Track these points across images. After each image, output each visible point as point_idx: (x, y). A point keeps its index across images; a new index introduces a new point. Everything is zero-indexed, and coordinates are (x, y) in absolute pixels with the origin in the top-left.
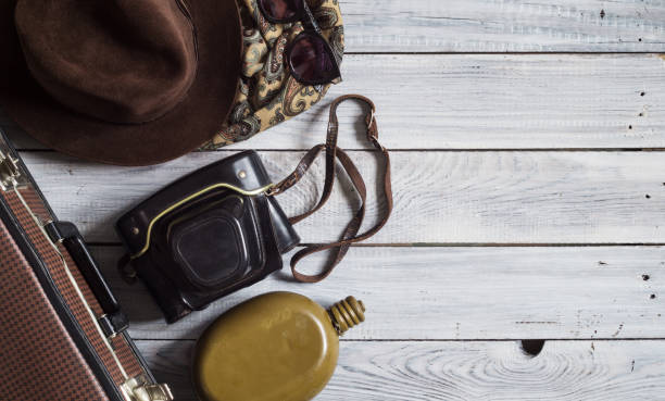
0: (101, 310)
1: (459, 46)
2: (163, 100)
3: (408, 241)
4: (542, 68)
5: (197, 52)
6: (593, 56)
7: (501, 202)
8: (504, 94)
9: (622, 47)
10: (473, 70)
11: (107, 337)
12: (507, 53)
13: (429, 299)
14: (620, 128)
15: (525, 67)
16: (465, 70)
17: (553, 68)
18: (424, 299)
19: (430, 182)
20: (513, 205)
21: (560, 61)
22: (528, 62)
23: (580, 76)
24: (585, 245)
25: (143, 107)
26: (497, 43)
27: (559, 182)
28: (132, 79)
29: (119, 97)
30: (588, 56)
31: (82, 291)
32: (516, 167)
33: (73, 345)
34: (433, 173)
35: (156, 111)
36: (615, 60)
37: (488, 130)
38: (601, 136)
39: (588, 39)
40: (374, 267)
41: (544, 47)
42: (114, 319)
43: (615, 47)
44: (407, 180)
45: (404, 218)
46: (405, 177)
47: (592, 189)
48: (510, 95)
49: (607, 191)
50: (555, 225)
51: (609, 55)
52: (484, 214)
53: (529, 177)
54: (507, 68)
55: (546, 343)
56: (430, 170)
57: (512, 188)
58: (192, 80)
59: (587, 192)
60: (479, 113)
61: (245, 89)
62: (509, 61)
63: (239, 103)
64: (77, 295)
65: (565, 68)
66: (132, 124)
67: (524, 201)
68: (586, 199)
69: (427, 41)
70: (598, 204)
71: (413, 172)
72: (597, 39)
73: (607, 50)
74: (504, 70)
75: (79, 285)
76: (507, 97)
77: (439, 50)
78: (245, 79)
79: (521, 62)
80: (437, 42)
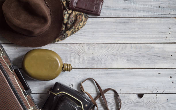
0: (24, 89)
1: (121, 15)
2: (42, 29)
3: (107, 67)
4: (143, 21)
5: (51, 17)
6: (157, 18)
7: (132, 57)
8: (133, 28)
9: (165, 16)
10: (124, 22)
11: (25, 96)
12: (134, 17)
13: (113, 83)
14: (164, 37)
15: (139, 21)
16: (123, 22)
17: (146, 21)
18: (111, 83)
19: (113, 51)
20: (135, 58)
21: (148, 19)
22: (139, 20)
23: (153, 23)
24: (155, 68)
25: (37, 32)
26: (131, 15)
27: (147, 52)
28: (34, 24)
29: (30, 29)
30: (155, 18)
31: (19, 83)
32: (136, 48)
33: (16, 98)
34: (114, 49)
35: (40, 33)
36: (162, 19)
37: (129, 38)
38: (159, 39)
39: (155, 14)
40: (98, 74)
41: (144, 16)
42: (27, 91)
43: (162, 16)
44: (107, 51)
45: (106, 61)
46: (106, 50)
47: (156, 54)
48: (135, 28)
49: (160, 54)
50: (146, 63)
51: (161, 18)
52: (128, 60)
53: (139, 50)
54: (134, 21)
55: (144, 94)
56: (113, 49)
57: (135, 53)
58: (50, 25)
59: (155, 54)
60: (126, 33)
61: (64, 27)
62: (134, 19)
63: (63, 30)
64: (18, 85)
65: (149, 21)
66: (34, 36)
67: (138, 57)
68: (154, 56)
69: (112, 14)
70: (158, 57)
71: (109, 49)
72: (158, 14)
73: (161, 17)
74: (133, 22)
75: (18, 82)
76: (134, 29)
77: (115, 17)
78: (64, 24)
79: (137, 20)
80: (115, 15)
